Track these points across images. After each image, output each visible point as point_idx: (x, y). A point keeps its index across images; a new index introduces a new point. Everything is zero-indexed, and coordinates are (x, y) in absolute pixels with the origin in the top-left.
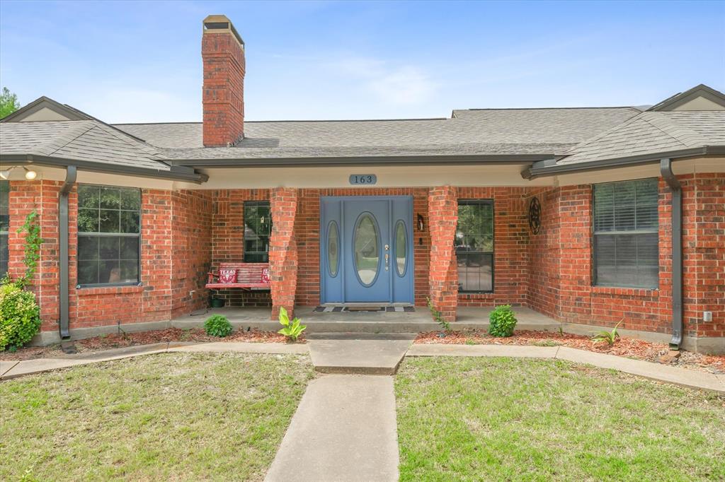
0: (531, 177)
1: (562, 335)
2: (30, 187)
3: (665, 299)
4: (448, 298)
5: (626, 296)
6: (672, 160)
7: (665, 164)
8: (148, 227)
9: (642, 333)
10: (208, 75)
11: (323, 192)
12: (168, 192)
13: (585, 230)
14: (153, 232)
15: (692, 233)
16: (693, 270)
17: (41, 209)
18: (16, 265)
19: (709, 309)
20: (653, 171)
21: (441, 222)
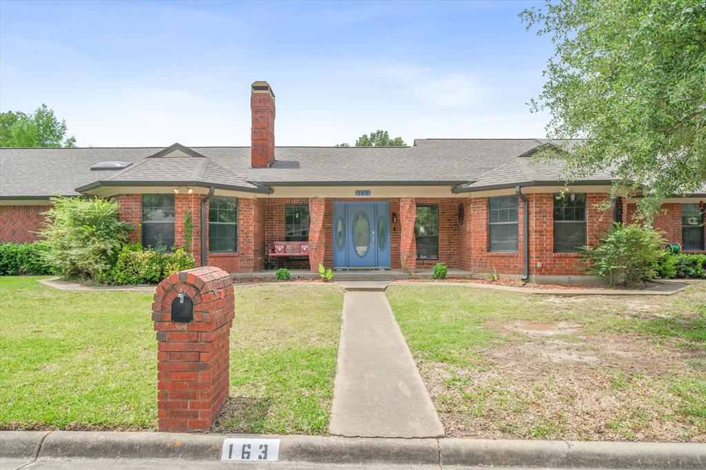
0: (457, 193)
1: (471, 278)
2: (186, 197)
3: (521, 257)
4: (410, 260)
5: (504, 257)
6: (521, 187)
7: (517, 188)
8: (242, 219)
9: (511, 275)
10: (254, 120)
11: (335, 199)
12: (251, 199)
13: (484, 222)
14: (244, 222)
15: (533, 223)
16: (533, 242)
17: (193, 209)
18: (179, 239)
19: (540, 261)
20: (512, 192)
21: (407, 218)
